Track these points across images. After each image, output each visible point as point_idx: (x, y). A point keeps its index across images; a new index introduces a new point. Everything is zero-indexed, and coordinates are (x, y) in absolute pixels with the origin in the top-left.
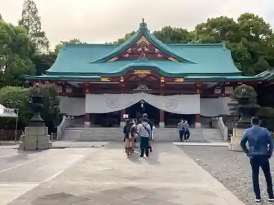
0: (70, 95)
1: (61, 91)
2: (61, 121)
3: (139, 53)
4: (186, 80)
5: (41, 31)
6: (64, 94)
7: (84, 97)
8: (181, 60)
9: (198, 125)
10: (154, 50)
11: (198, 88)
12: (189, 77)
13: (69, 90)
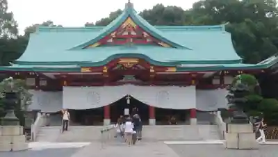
0: (45, 89)
1: (34, 84)
2: (35, 119)
3: (125, 38)
4: (179, 69)
5: (8, 11)
6: (37, 87)
7: (61, 90)
8: (173, 45)
9: (194, 121)
10: (143, 35)
11: (193, 79)
12: (183, 65)
13: (43, 83)
